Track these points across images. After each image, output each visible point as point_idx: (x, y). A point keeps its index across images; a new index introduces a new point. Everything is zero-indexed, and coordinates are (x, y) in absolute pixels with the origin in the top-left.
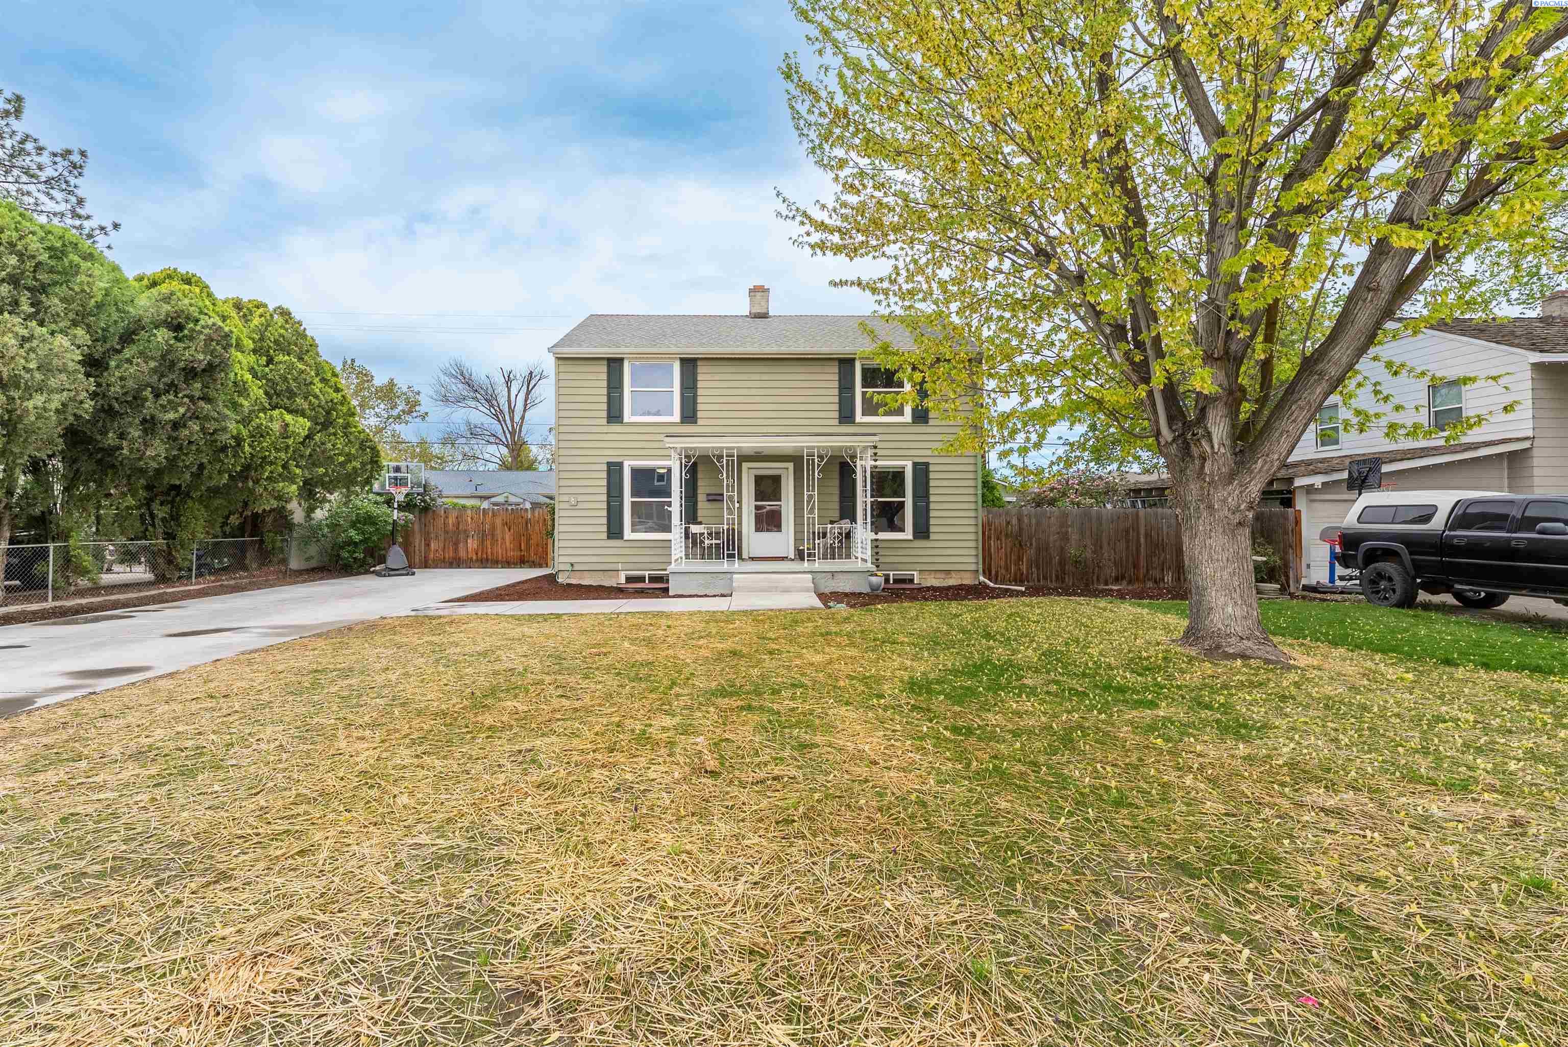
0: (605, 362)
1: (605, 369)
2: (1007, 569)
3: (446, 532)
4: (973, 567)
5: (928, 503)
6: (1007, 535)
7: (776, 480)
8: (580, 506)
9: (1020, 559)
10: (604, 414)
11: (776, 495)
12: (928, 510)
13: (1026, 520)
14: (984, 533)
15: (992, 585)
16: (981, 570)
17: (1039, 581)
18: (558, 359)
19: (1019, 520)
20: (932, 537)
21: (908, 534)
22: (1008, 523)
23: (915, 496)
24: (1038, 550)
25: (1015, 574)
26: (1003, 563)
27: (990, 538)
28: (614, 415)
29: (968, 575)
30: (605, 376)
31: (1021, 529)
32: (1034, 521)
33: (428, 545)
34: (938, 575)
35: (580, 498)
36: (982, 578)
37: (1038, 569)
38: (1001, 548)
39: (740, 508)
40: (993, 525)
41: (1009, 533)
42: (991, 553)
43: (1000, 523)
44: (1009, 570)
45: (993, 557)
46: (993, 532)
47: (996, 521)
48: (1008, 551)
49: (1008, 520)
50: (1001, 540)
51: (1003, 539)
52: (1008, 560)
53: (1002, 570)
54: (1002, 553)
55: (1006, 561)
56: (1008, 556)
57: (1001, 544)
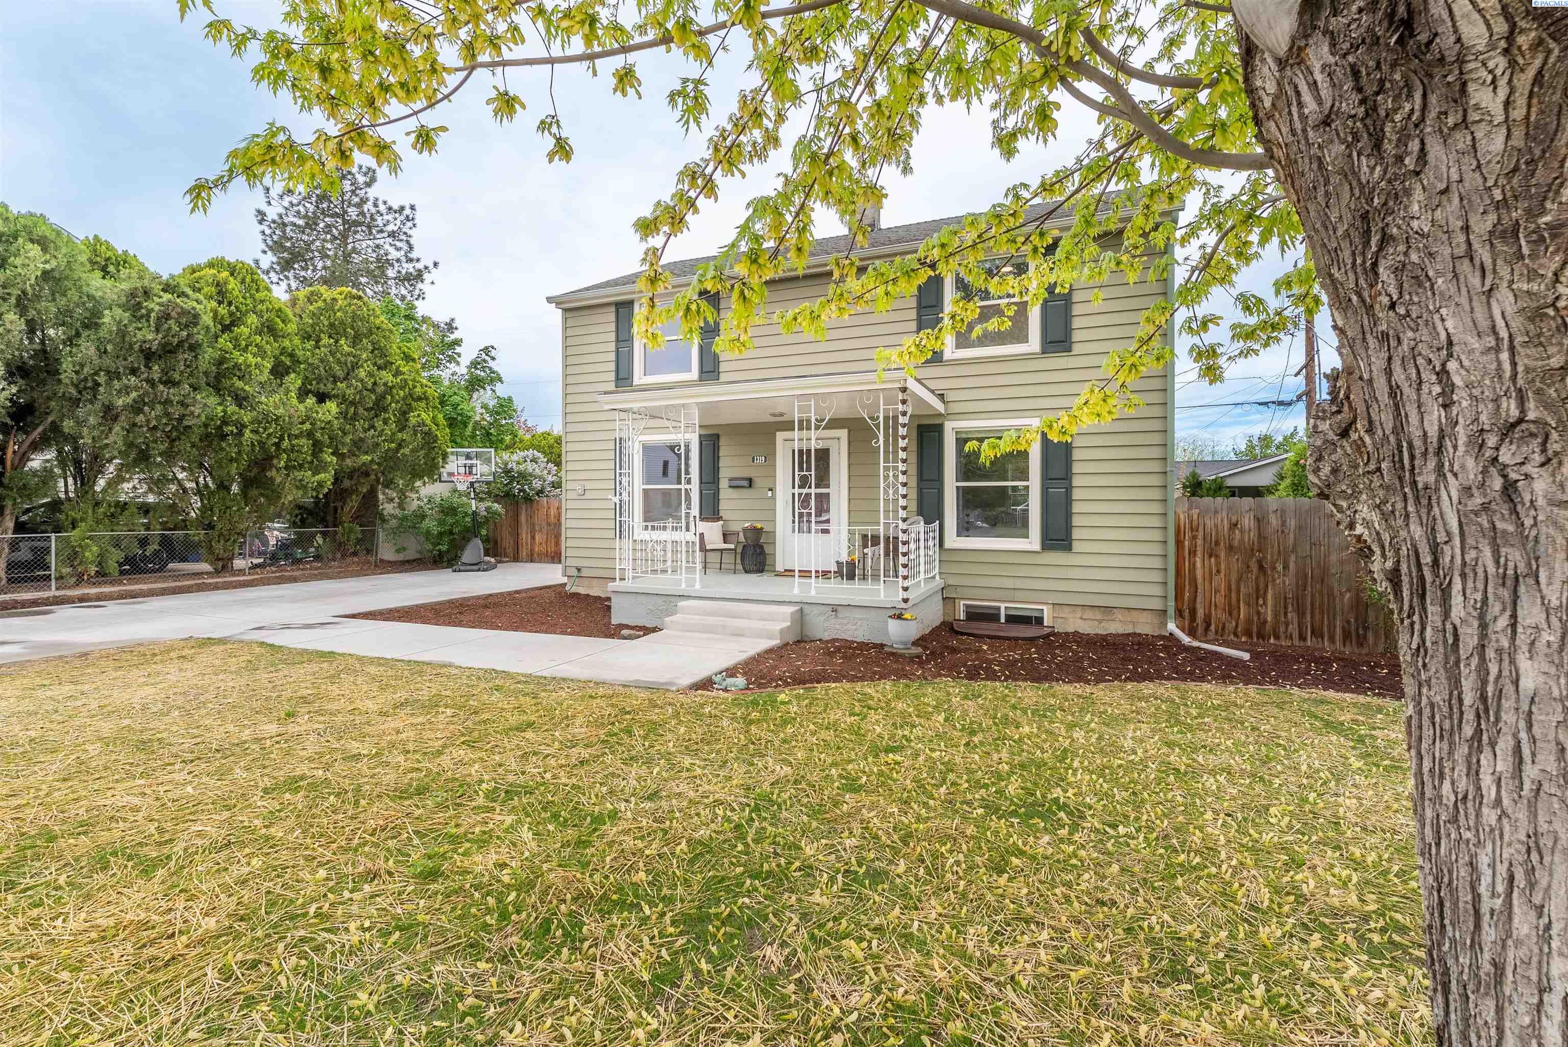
0: (613, 309)
1: (612, 317)
2: (1232, 610)
3: (549, 524)
4: (1157, 604)
5: (1069, 489)
6: (1231, 548)
7: (823, 456)
8: (589, 495)
9: (1259, 593)
10: (612, 376)
11: (823, 479)
12: (1068, 500)
13: (1274, 521)
14: (1179, 543)
15: (1186, 639)
16: (1171, 611)
17: (1302, 638)
18: (565, 310)
19: (1258, 520)
20: (1076, 546)
21: (1033, 542)
22: (1234, 526)
23: (1046, 478)
24: (1302, 576)
25: (1249, 621)
26: (1220, 599)
27: (1193, 553)
28: (623, 378)
29: (1145, 618)
30: (613, 327)
31: (1261, 537)
32: (1292, 523)
33: (533, 538)
34: (1089, 614)
35: (589, 485)
36: (1172, 626)
37: (1301, 613)
38: (1218, 571)
39: (773, 498)
40: (1201, 529)
41: (1236, 543)
42: (1195, 580)
43: (1216, 526)
44: (1235, 613)
45: (1200, 587)
46: (1200, 542)
47: (1208, 522)
48: (1234, 578)
49: (1234, 520)
50: (1217, 556)
51: (1223, 555)
52: (1234, 595)
53: (1219, 612)
54: (1220, 581)
55: (1228, 596)
56: (1233, 587)
57: (1218, 564)
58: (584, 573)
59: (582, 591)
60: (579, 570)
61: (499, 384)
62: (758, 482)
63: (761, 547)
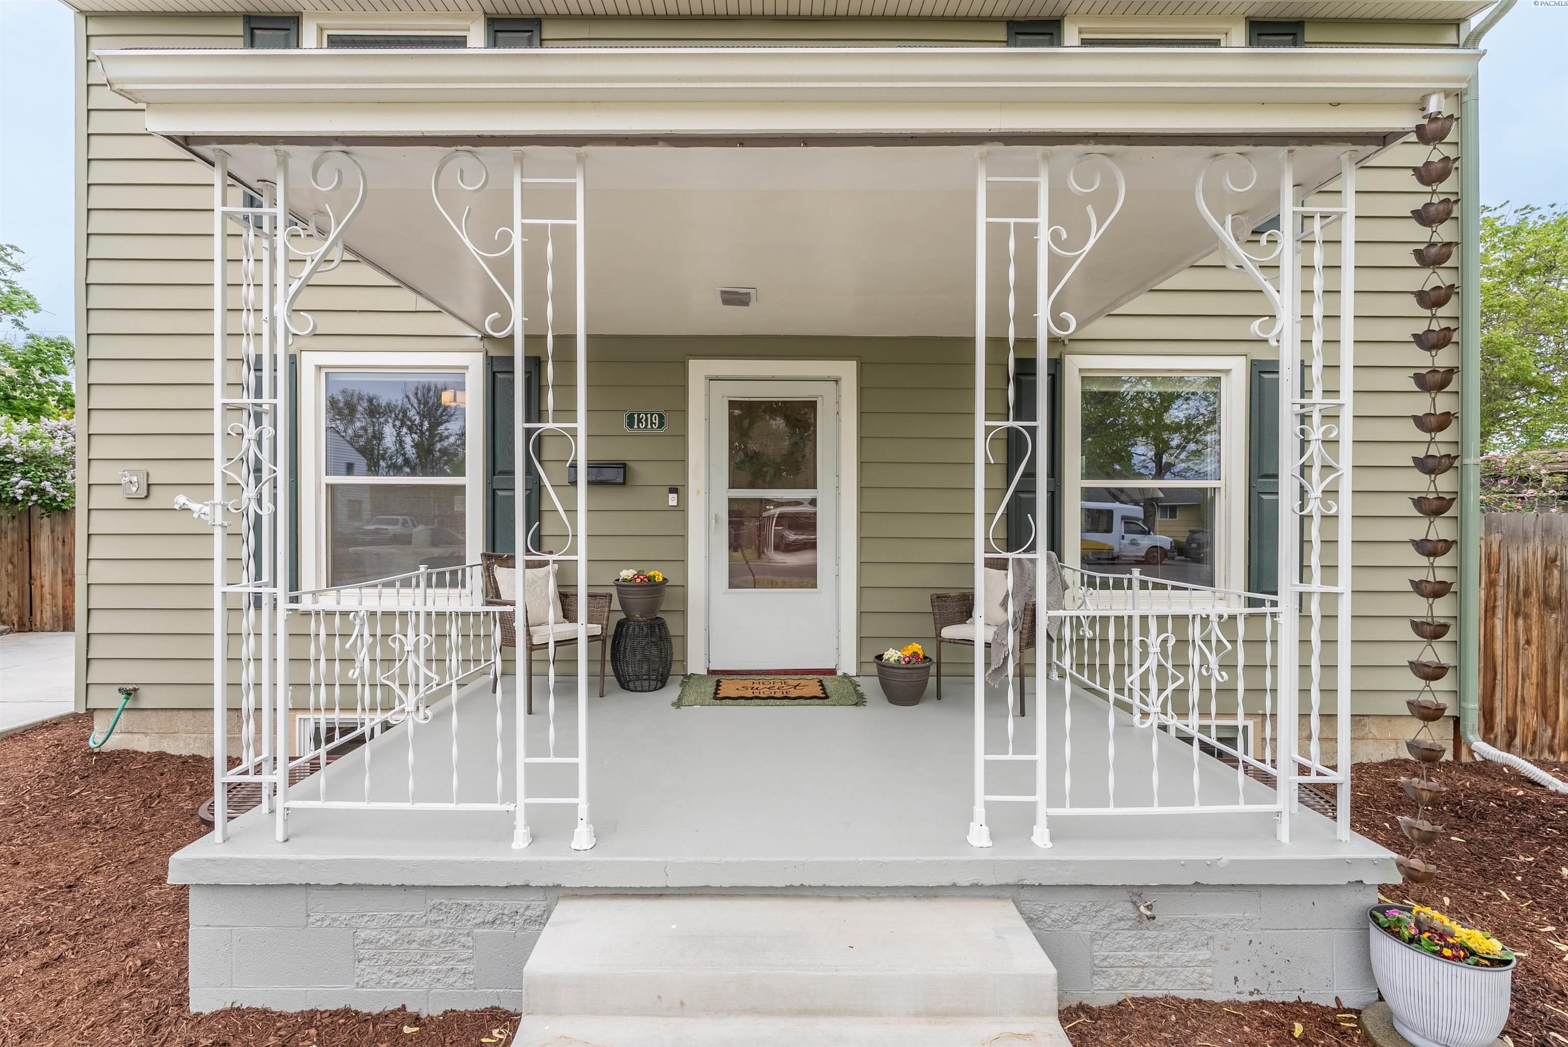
2: (1547, 709)
6: (1546, 603)
7: (800, 417)
8: (158, 498)
11: (798, 465)
16: (1473, 718)
18: (83, 13)
21: (1228, 597)
22: (1551, 562)
23: (1253, 471)
35: (159, 474)
38: (1528, 642)
39: (682, 509)
40: (1503, 568)
41: (1554, 592)
42: (1493, 657)
43: (1526, 563)
44: (1551, 713)
45: (1499, 670)
46: (1500, 591)
47: (1514, 557)
48: (1551, 651)
49: (1552, 550)
50: (1527, 617)
51: (1535, 612)
52: (1550, 683)
53: (1530, 712)
54: (1531, 658)
55: (1542, 686)
56: (1550, 668)
57: (1528, 630)
58: (148, 699)
59: (144, 744)
60: (130, 693)
61: (28, 313)
62: (643, 472)
63: (662, 624)
